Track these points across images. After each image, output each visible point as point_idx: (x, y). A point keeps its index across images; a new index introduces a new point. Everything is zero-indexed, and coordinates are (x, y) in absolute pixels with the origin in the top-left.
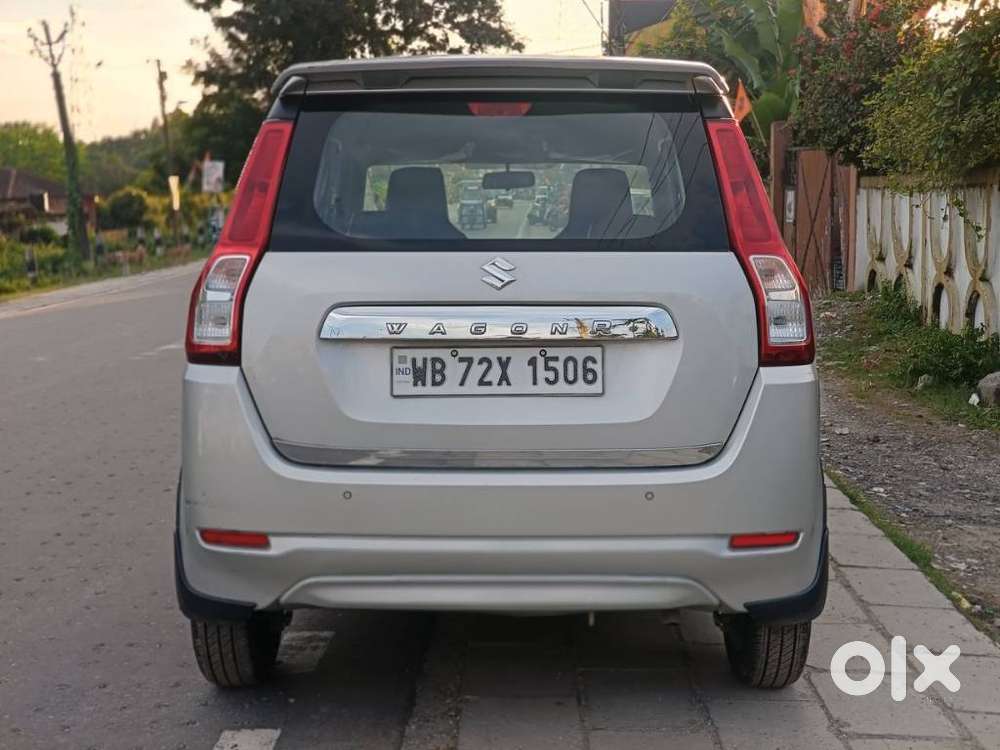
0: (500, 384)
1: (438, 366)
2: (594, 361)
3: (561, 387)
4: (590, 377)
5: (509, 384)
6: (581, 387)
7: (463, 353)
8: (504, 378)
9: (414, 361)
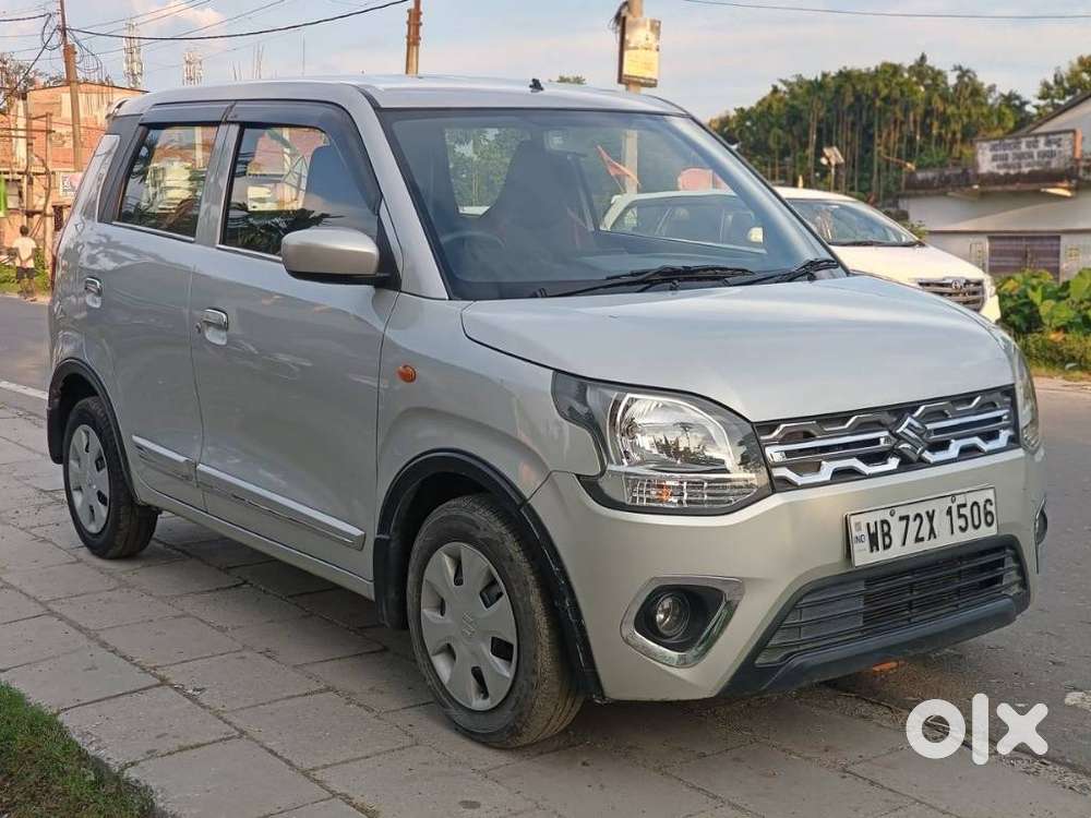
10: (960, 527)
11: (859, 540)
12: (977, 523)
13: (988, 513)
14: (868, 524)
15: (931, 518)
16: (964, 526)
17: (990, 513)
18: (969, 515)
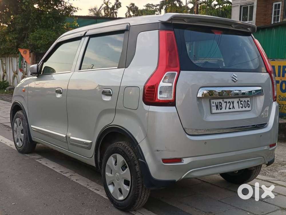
0: (233, 108)
1: (221, 104)
2: (249, 102)
3: (244, 109)
4: (249, 106)
5: (234, 108)
6: (247, 109)
7: (225, 100)
8: (233, 107)
9: (216, 103)
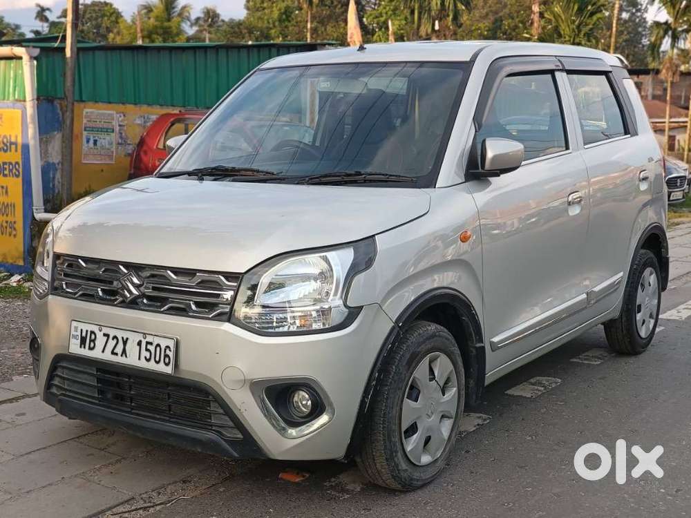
10: (146, 357)
11: (75, 337)
12: (157, 359)
13: (166, 356)
14: (82, 330)
15: (125, 343)
16: (148, 358)
17: (168, 356)
18: (153, 352)
